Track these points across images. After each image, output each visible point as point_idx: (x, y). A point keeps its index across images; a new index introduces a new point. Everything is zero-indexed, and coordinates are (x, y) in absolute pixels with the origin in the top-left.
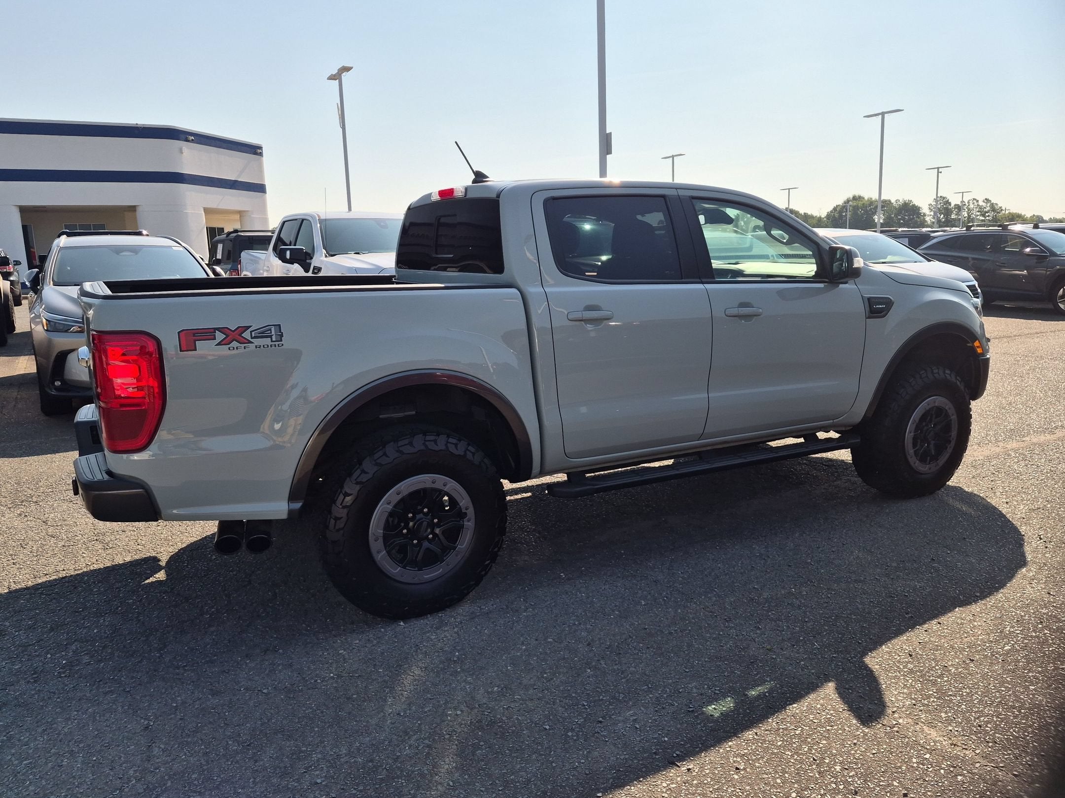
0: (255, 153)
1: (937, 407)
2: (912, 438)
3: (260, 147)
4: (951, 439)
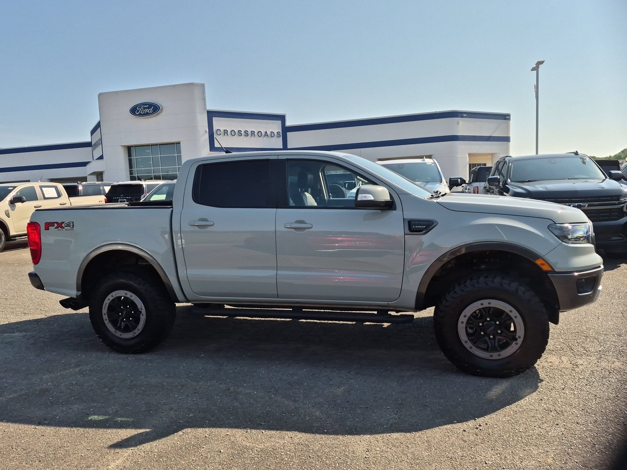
0: (505, 119)
1: (494, 308)
2: (465, 328)
3: (509, 115)
4: (517, 337)
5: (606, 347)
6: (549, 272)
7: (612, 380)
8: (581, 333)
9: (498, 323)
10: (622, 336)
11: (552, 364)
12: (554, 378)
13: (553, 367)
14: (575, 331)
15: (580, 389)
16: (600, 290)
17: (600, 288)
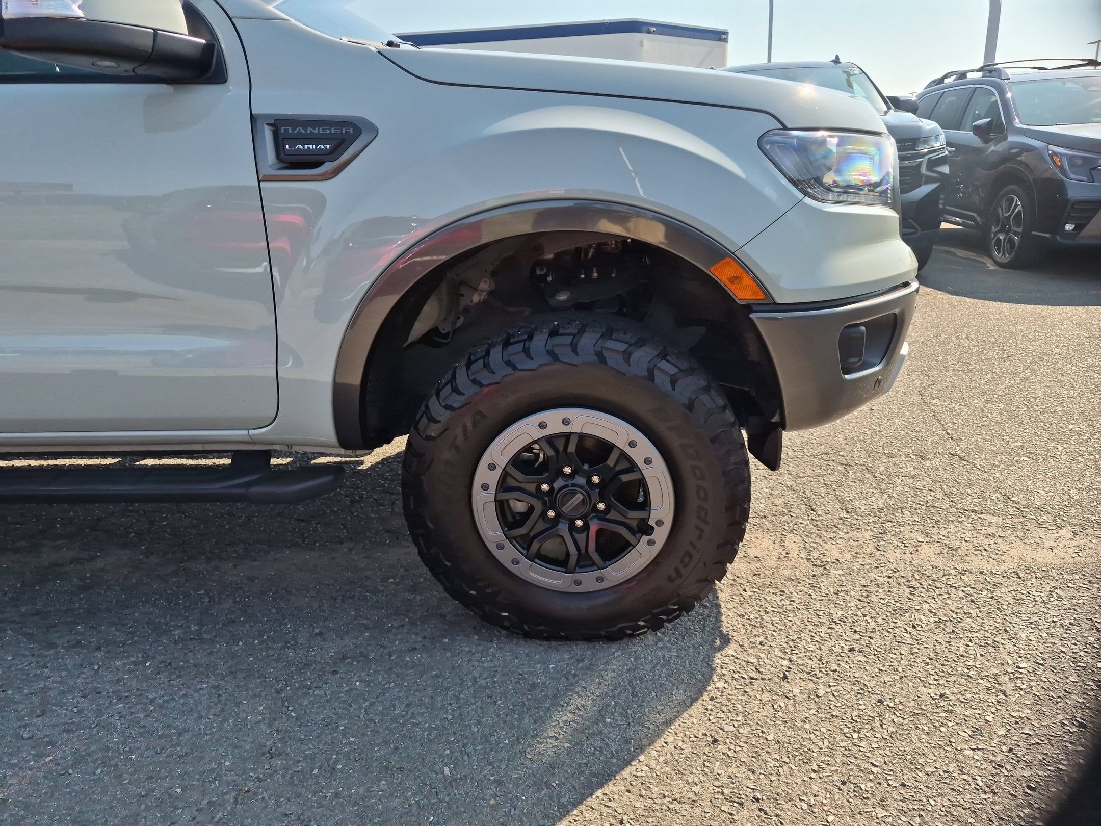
0: (720, 40)
1: (582, 437)
2: (494, 503)
3: (726, 33)
4: (652, 522)
5: (895, 495)
6: (755, 308)
7: (921, 620)
8: (834, 455)
9: (596, 479)
10: (929, 459)
11: (758, 565)
12: (762, 627)
13: (762, 576)
14: (819, 450)
15: (835, 671)
16: (903, 357)
17: (905, 349)
